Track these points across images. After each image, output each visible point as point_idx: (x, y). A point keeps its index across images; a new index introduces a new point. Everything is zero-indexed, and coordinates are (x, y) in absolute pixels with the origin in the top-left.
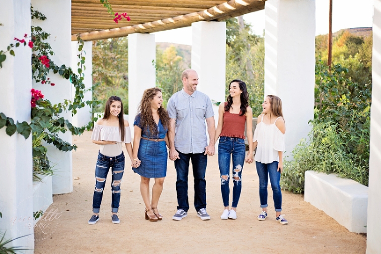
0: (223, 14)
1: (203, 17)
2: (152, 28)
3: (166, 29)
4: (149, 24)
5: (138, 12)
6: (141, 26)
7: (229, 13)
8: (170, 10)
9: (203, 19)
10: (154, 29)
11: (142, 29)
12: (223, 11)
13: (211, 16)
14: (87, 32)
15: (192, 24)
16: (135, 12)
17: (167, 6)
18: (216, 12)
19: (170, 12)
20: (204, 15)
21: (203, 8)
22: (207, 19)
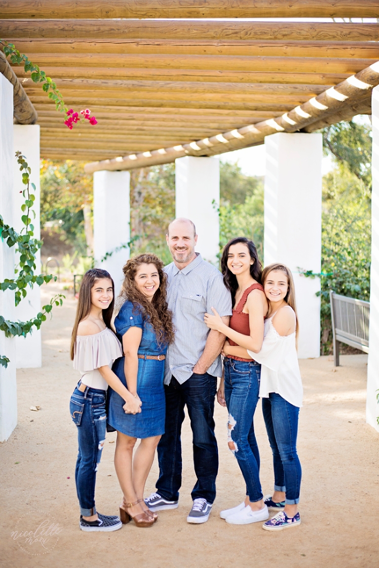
0: (310, 118)
1: (282, 125)
2: (209, 148)
3: (231, 150)
4: (206, 142)
5: (176, 121)
6: (194, 146)
7: (318, 116)
8: (228, 115)
9: (283, 129)
10: (212, 149)
11: (196, 151)
12: (309, 113)
13: (293, 123)
14: (120, 156)
15: (267, 138)
16: (172, 120)
17: (218, 107)
18: (299, 117)
19: (231, 119)
20: (283, 122)
21: (282, 110)
22: (288, 129)
